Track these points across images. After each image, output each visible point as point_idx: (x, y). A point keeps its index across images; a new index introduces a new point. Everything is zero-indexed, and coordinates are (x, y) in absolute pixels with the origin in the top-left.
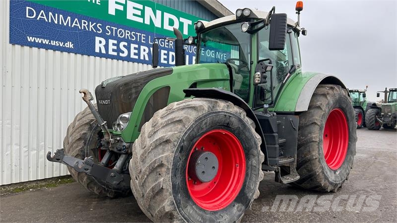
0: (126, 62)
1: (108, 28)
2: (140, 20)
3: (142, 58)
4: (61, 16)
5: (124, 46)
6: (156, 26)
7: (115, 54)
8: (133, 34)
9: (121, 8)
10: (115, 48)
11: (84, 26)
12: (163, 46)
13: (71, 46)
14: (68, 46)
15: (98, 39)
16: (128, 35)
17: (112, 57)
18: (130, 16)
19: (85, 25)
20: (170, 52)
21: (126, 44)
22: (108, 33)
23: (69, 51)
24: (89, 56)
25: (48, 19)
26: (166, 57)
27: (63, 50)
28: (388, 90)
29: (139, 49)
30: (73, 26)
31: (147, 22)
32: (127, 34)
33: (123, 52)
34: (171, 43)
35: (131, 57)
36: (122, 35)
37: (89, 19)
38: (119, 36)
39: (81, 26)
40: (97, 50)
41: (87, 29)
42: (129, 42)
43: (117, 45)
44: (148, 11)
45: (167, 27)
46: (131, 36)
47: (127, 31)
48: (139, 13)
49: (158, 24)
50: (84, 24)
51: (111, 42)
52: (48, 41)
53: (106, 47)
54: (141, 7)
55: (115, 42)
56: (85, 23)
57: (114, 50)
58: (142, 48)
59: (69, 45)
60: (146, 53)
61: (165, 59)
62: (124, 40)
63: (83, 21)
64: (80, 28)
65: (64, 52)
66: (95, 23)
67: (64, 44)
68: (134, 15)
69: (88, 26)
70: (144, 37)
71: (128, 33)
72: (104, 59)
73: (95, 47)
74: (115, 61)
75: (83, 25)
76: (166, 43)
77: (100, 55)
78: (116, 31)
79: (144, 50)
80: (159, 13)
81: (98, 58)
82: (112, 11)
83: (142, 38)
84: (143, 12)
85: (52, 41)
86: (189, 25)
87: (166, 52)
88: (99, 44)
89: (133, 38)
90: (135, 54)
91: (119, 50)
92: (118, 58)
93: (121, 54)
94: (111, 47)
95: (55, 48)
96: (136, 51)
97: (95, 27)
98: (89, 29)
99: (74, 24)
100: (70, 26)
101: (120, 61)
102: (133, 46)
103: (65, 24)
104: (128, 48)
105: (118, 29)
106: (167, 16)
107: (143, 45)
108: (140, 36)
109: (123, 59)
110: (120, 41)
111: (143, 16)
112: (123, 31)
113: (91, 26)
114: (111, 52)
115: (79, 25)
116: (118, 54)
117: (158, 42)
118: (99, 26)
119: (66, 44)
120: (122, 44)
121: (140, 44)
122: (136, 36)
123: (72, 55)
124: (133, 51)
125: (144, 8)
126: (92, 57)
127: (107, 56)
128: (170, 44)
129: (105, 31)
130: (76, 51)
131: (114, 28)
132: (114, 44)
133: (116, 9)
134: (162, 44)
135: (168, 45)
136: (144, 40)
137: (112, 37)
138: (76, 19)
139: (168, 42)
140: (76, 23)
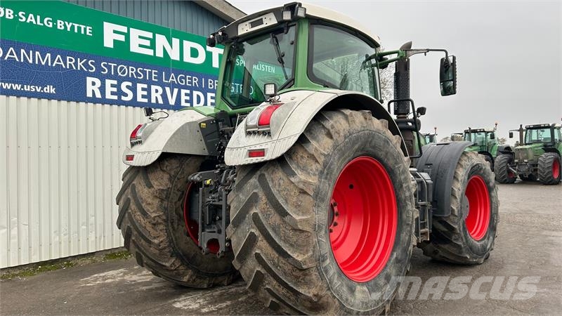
0: (130, 108)
1: (104, 65)
2: (150, 52)
3: (153, 101)
4: (37, 53)
5: (128, 87)
6: (172, 58)
7: (115, 97)
8: (140, 70)
9: (122, 38)
10: (115, 90)
11: (70, 65)
12: (184, 84)
13: (53, 91)
14: (48, 91)
15: (89, 80)
16: (133, 72)
17: (111, 102)
18: (134, 48)
19: (72, 63)
20: (194, 92)
21: (130, 84)
22: (105, 71)
23: (49, 97)
24: (77, 102)
25: (20, 58)
26: (188, 98)
27: (40, 96)
28: (524, 128)
29: (149, 90)
30: (54, 65)
31: (160, 54)
32: (131, 71)
33: (126, 95)
34: (195, 80)
35: (138, 100)
36: (124, 73)
37: (76, 55)
38: (120, 74)
39: (65, 64)
40: (89, 94)
41: (75, 68)
42: (135, 81)
43: (118, 86)
44: (161, 40)
45: (188, 58)
46: (136, 73)
47: (130, 67)
48: (148, 43)
49: (174, 55)
50: (70, 61)
51: (108, 82)
52: (20, 86)
53: (102, 89)
54: (150, 35)
55: (115, 82)
56: (71, 60)
57: (113, 93)
58: (154, 88)
59: (50, 89)
60: (159, 95)
61: (186, 101)
62: (127, 79)
63: (68, 58)
64: (64, 67)
65: (42, 100)
66: (85, 60)
67: (42, 89)
68: (140, 46)
69: (76, 64)
70: (155, 73)
71: (132, 70)
72: (99, 106)
73: (86, 91)
74: (115, 107)
75: (68, 62)
76: (188, 80)
77: (94, 100)
78: (115, 68)
79: (157, 91)
80: (176, 41)
81: (91, 105)
82: (108, 43)
83: (153, 75)
84: (153, 41)
85: (25, 86)
86: (220, 55)
87: (188, 92)
88: (92, 86)
89: (141, 76)
90: (143, 96)
91: (120, 93)
92: (119, 103)
93: (123, 98)
94: (109, 89)
95: (30, 95)
96: (145, 93)
97: (86, 65)
98: (77, 68)
99: (55, 62)
100: (50, 64)
101: (123, 107)
102: (140, 86)
103: (43, 63)
104: (134, 89)
105: (118, 66)
106: (188, 45)
107: (155, 84)
108: (150, 73)
109: (127, 104)
110: (121, 80)
111: (153, 46)
112: (125, 67)
113: (80, 64)
114: (108, 96)
115: (62, 63)
116: (120, 98)
117: (177, 79)
118: (91, 63)
119: (45, 88)
120: (124, 86)
121: (150, 83)
122: (144, 73)
123: (54, 102)
124: (140, 93)
125: (154, 36)
126: (82, 104)
127: (104, 101)
129: (99, 69)
130: (58, 97)
131: (113, 65)
132: (112, 86)
133: (114, 40)
134: (182, 82)
135: (191, 83)
136: (155, 78)
137: (109, 77)
138: (59, 56)
139: (191, 79)
140: (59, 61)
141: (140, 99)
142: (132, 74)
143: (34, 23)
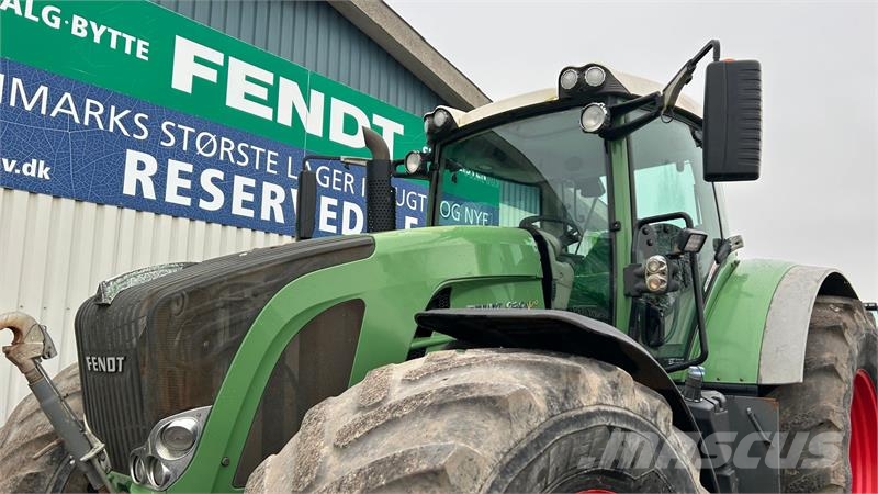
0: (216, 227)
1: (168, 127)
2: (265, 113)
3: (265, 216)
4: (17, 82)
5: (215, 181)
6: (308, 131)
7: (186, 201)
8: (243, 148)
9: (211, 75)
10: (187, 184)
11: (92, 117)
12: (327, 185)
13: (44, 173)
14: (33, 174)
15: (133, 157)
16: (228, 150)
17: (176, 211)
18: (235, 99)
19: (96, 114)
20: (345, 203)
21: (220, 175)
22: (168, 140)
23: (34, 187)
24: (100, 204)
26: (333, 215)
27: (12, 182)
29: (257, 191)
30: (53, 114)
31: (285, 119)
32: (225, 147)
33: (210, 198)
34: (349, 179)
35: (234, 212)
36: (209, 150)
37: (107, 98)
38: (200, 151)
39: (81, 114)
40: (129, 189)
41: (101, 127)
42: (230, 170)
43: (195, 177)
44: (289, 90)
45: (338, 135)
46: (235, 152)
47: (223, 140)
48: (263, 93)
49: (313, 127)
50: (93, 110)
51: (174, 166)
53: (160, 180)
54: (268, 77)
55: (189, 168)
56: (94, 108)
57: (181, 191)
58: (268, 187)
59: (38, 169)
60: (276, 205)
61: (330, 222)
62: (214, 163)
63: (89, 101)
64: (77, 120)
65: (16, 192)
66: (127, 112)
67: (19, 166)
68: (248, 97)
69: (105, 118)
70: (273, 158)
71: (227, 145)
72: (148, 216)
73: (122, 180)
74: (184, 222)
75: (88, 112)
76: (335, 179)
77: (138, 203)
78: (192, 137)
79: (274, 195)
80: (317, 98)
81: (129, 213)
82: (182, 81)
83: (269, 161)
84: (273, 91)
86: (396, 135)
87: (334, 202)
88: (137, 171)
89: (243, 160)
90: (245, 204)
91: (197, 192)
92: (194, 213)
93: (203, 204)
94: (173, 182)
96: (250, 197)
97: (127, 122)
98: (106, 125)
99: (58, 109)
100: (43, 112)
101: (200, 224)
102: (240, 181)
103: (28, 107)
104: (226, 187)
105: (198, 133)
106: (340, 108)
107: (271, 179)
108: (263, 156)
109: (209, 217)
110: (201, 164)
111: (272, 101)
112: (213, 138)
113: (114, 119)
114: (172, 197)
115: (74, 112)
116: (195, 203)
117: (314, 174)
118: (141, 120)
119: (26, 166)
120: (207, 176)
121: (261, 177)
122: (252, 154)
123: (44, 200)
124: (239, 196)
125: (276, 81)
126: (111, 210)
127: (160, 207)
128: (346, 182)
129: (157, 135)
130: (55, 189)
131: (187, 129)
133: (194, 76)
134: (324, 181)
135: (340, 185)
136: (272, 167)
137: (176, 153)
138: (67, 95)
139: (342, 177)
140: (66, 106)
141: (237, 210)
142: (226, 153)
143: (18, 12)
